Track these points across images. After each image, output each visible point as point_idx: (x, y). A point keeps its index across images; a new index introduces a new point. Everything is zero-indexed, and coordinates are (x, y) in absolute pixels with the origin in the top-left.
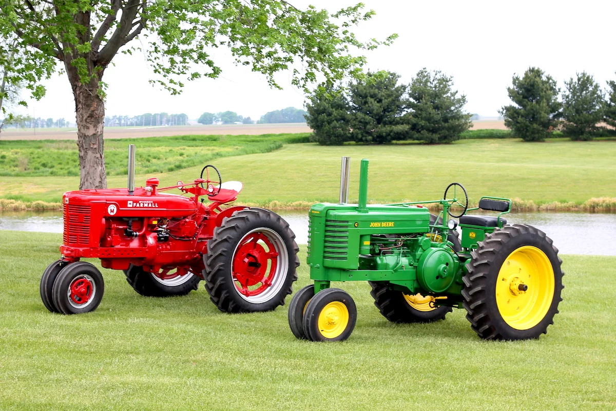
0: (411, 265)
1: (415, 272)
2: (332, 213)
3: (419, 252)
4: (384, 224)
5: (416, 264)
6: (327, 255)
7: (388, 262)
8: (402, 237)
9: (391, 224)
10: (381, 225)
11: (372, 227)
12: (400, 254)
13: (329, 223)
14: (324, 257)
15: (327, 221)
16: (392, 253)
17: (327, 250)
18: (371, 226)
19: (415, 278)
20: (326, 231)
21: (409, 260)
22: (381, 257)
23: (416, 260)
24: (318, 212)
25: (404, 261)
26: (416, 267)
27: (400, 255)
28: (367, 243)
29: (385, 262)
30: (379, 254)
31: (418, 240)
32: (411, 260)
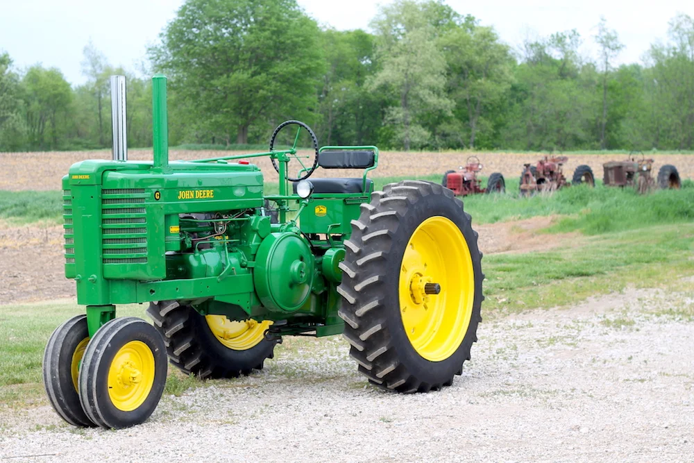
0: (243, 266)
1: (251, 277)
2: (111, 175)
3: (254, 241)
4: (199, 194)
5: (251, 264)
6: (108, 255)
7: (208, 264)
8: (224, 216)
9: (209, 193)
10: (195, 196)
11: (181, 200)
12: (224, 247)
13: (107, 196)
14: (104, 260)
15: (103, 191)
16: (211, 247)
17: (108, 245)
18: (179, 198)
19: (251, 290)
20: (104, 211)
21: (239, 257)
22: (197, 255)
23: (252, 257)
24: (87, 177)
25: (233, 260)
26: (253, 268)
27: (224, 249)
28: (175, 229)
29: (203, 262)
30: (191, 250)
31: (249, 222)
32: (242, 258)
